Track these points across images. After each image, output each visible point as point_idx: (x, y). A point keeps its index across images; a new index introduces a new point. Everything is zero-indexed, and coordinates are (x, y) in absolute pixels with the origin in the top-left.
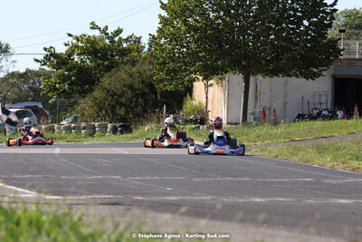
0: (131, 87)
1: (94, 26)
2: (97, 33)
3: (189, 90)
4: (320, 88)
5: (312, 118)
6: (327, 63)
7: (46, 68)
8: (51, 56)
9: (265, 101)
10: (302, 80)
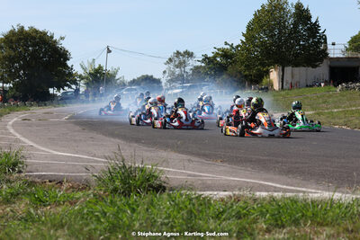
0: (240, 72)
1: (226, 43)
2: (228, 47)
3: (267, 73)
4: (323, 70)
5: (311, 86)
6: (321, 60)
7: (203, 65)
8: (206, 58)
9: (297, 78)
10: (310, 68)
